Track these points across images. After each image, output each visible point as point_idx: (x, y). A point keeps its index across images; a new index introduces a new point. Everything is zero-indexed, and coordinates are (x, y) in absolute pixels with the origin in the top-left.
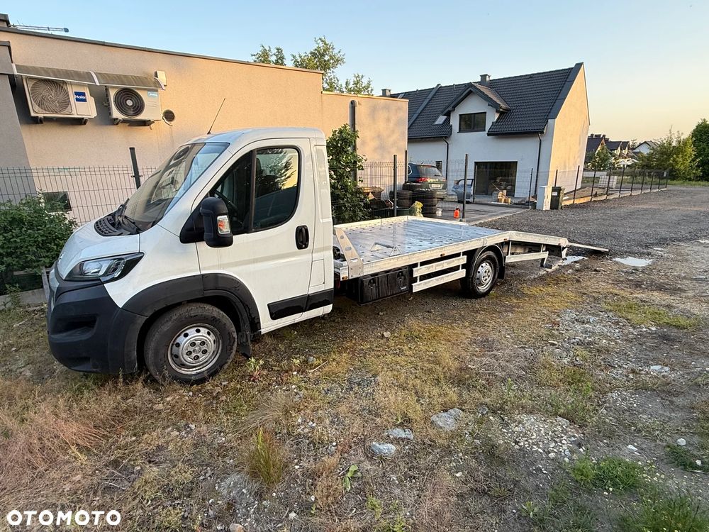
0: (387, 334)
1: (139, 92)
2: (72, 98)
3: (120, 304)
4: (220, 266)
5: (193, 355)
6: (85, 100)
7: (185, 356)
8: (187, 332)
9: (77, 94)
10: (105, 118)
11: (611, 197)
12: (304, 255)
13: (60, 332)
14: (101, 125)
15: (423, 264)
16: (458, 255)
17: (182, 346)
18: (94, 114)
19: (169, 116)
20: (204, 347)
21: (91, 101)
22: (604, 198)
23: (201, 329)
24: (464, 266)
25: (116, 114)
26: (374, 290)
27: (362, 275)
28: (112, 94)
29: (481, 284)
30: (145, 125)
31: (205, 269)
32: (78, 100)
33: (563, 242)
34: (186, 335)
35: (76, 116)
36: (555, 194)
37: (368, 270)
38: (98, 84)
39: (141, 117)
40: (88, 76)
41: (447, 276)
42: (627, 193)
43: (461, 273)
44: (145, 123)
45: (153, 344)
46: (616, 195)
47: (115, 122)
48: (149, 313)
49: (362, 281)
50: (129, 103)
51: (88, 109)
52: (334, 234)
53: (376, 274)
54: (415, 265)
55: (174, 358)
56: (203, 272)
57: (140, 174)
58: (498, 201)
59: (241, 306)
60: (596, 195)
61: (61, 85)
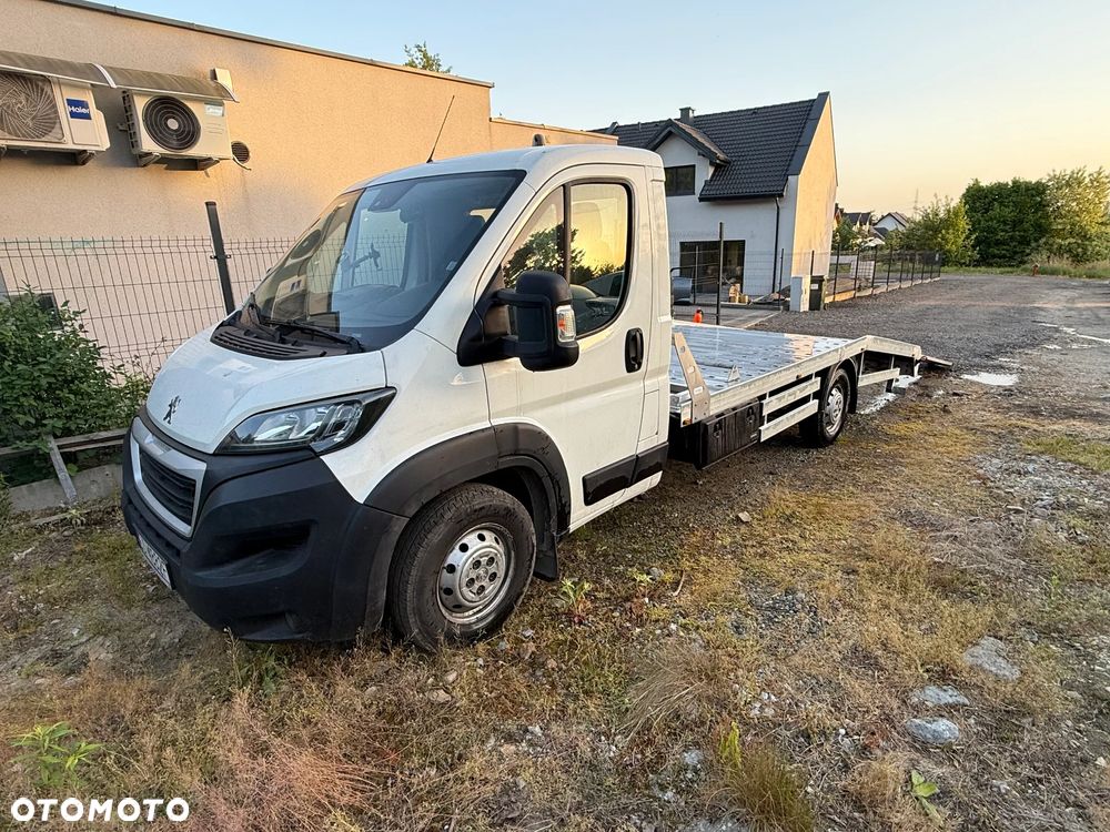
0: (744, 516)
1: (189, 104)
2: (63, 111)
3: (360, 494)
4: (519, 410)
5: (477, 586)
6: (87, 117)
7: (465, 589)
8: (464, 541)
9: (71, 103)
10: (125, 152)
11: (877, 292)
12: (635, 385)
13: (220, 563)
14: (114, 166)
15: (772, 393)
16: (808, 378)
17: (459, 569)
18: (104, 143)
19: (241, 152)
20: (492, 569)
21: (98, 118)
22: (869, 292)
23: (485, 533)
24: (817, 395)
25: (148, 144)
26: (720, 440)
27: (707, 415)
28: (140, 104)
29: (830, 423)
30: (196, 169)
31: (498, 415)
32: (73, 115)
33: (916, 352)
34: (464, 548)
35: (70, 146)
36: (816, 287)
37: (715, 408)
38: (114, 86)
39: (195, 151)
40: (90, 70)
41: (799, 412)
42: (896, 286)
43: (812, 408)
44: (196, 164)
45: (414, 572)
46: (883, 289)
47: (140, 160)
48: (412, 511)
49: (706, 426)
50: (173, 124)
51: (92, 134)
52: (674, 344)
53: (722, 414)
54: (762, 397)
55: (444, 596)
56: (496, 422)
57: (227, 253)
58: (730, 299)
59: (547, 483)
60: (859, 289)
61: (40, 84)
